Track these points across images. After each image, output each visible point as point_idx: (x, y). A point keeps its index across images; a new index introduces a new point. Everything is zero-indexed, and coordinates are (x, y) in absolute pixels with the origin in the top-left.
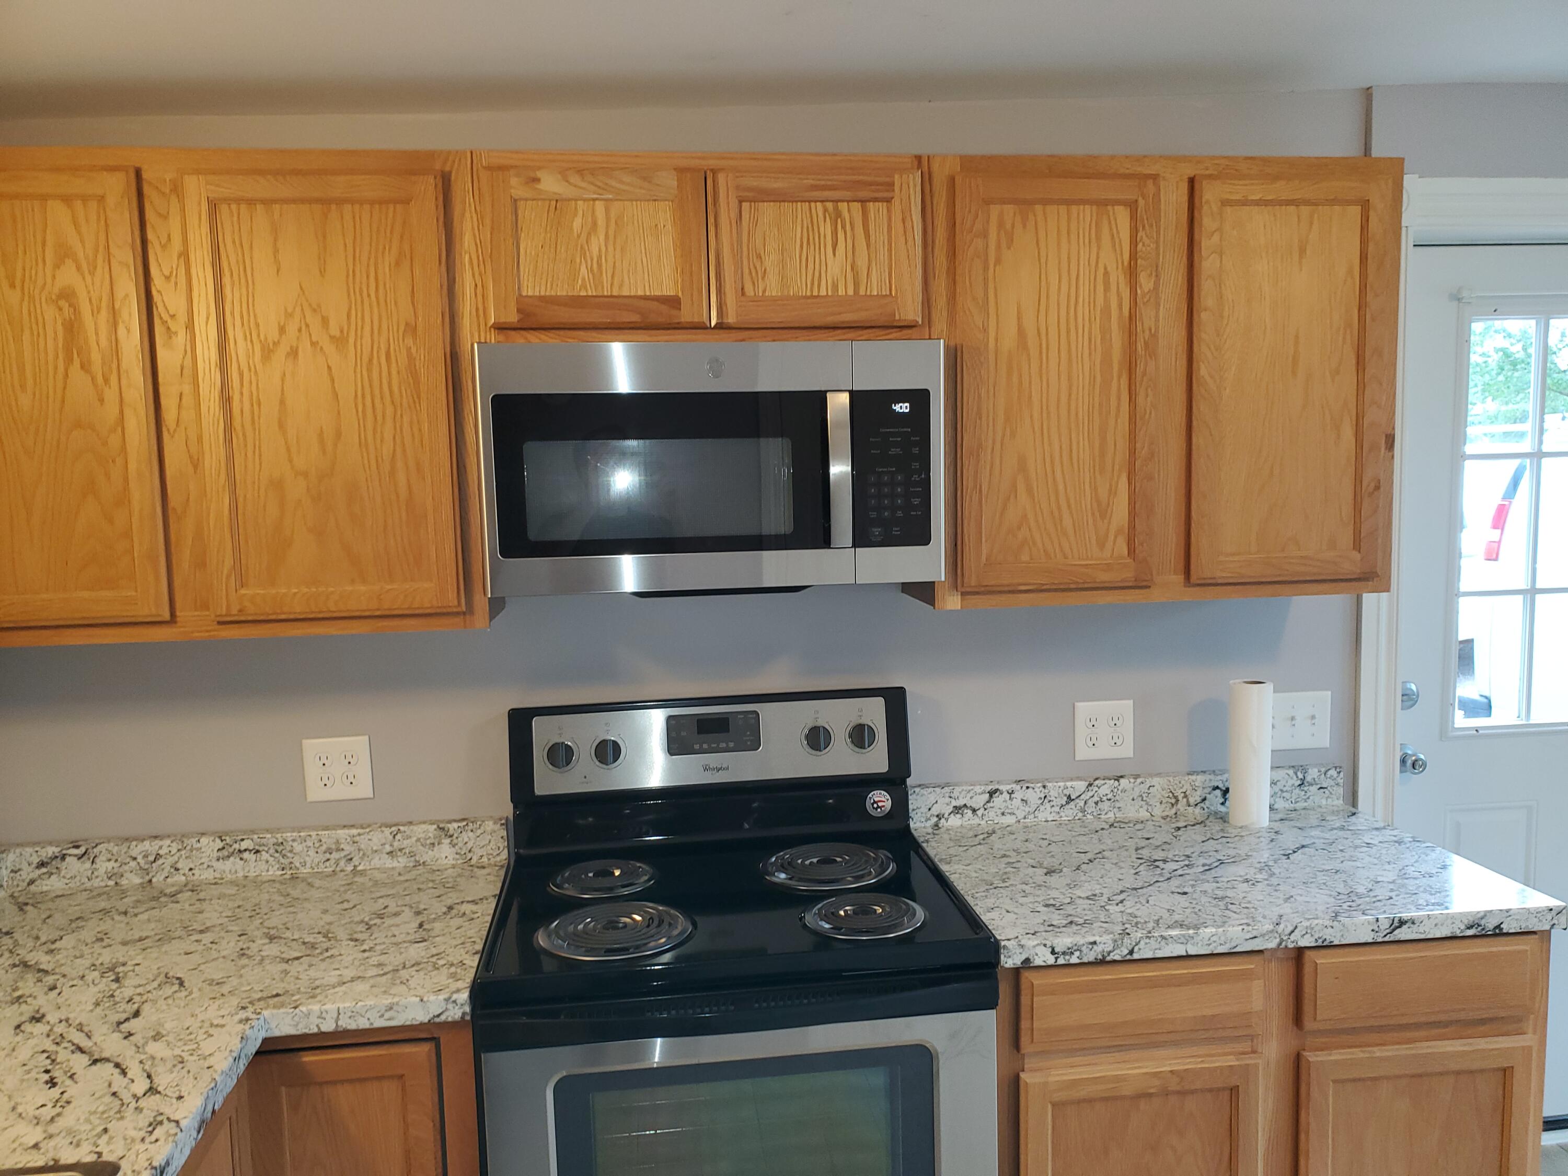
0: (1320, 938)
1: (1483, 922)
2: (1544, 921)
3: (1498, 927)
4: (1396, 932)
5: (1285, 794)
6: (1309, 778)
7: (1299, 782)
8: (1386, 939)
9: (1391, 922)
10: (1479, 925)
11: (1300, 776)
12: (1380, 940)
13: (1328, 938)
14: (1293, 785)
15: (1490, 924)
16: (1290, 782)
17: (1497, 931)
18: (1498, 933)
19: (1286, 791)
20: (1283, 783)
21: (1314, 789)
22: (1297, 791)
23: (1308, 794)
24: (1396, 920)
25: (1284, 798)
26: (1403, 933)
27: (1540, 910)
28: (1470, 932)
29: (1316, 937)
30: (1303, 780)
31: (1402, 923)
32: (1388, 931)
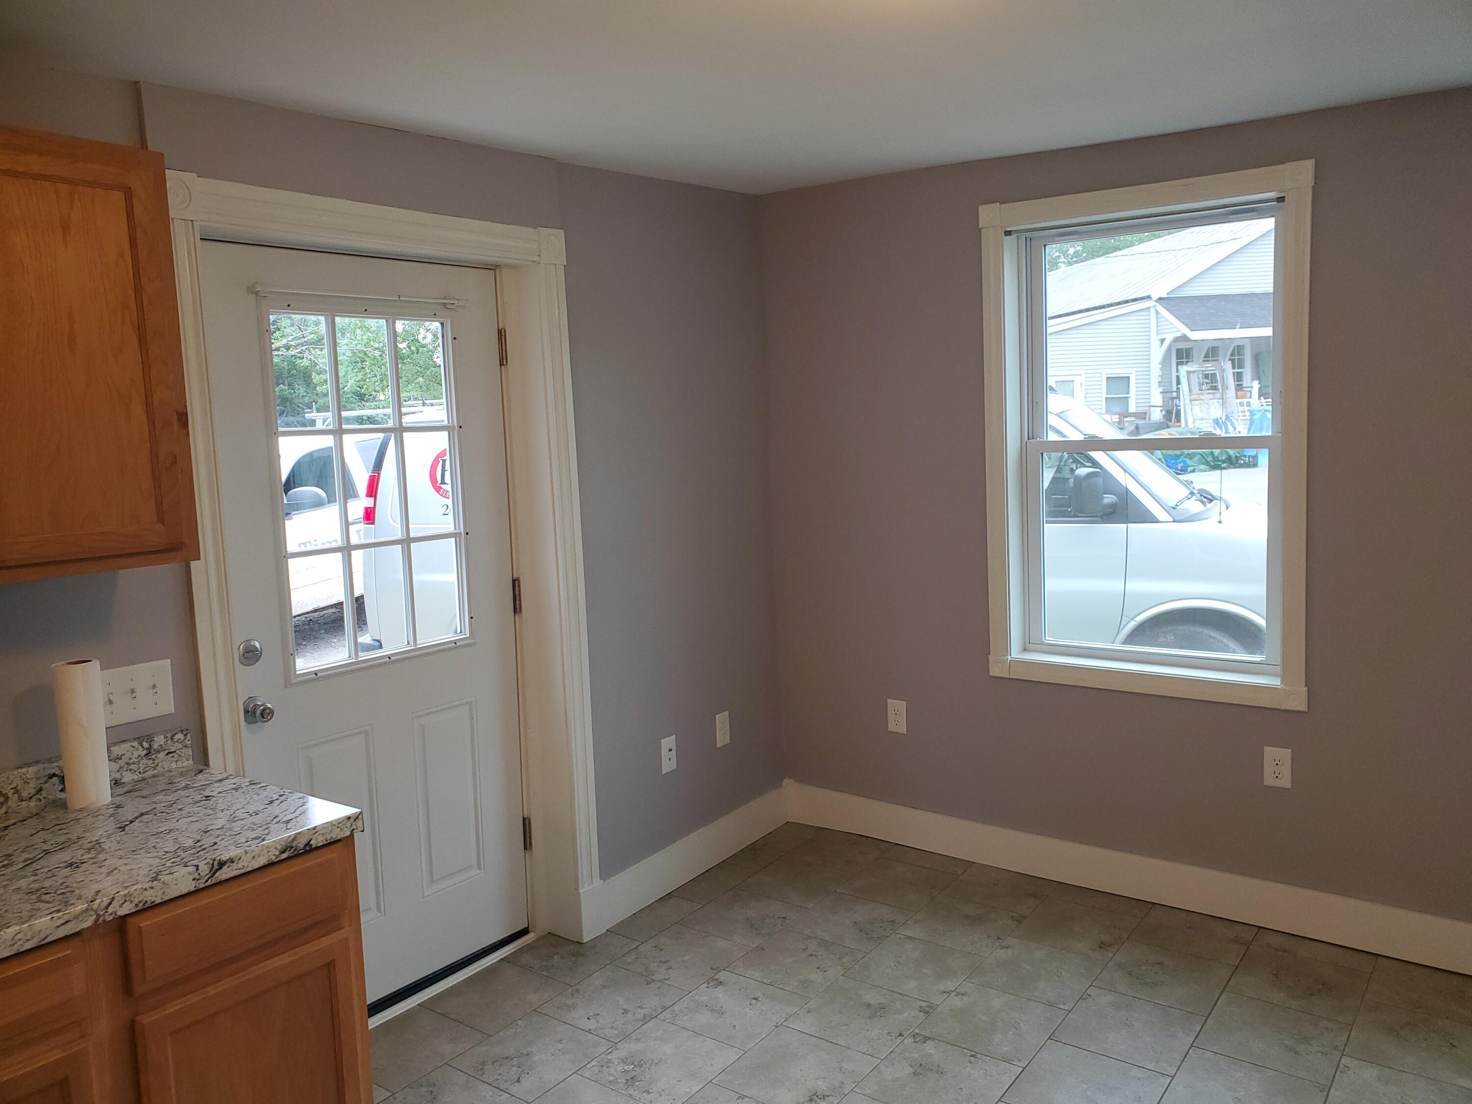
0: (140, 902)
1: (294, 844)
2: (345, 829)
3: (308, 844)
4: (217, 874)
5: (131, 767)
6: (156, 746)
7: (145, 752)
8: (208, 883)
9: (211, 866)
10: (292, 848)
11: (146, 745)
12: (202, 886)
13: (148, 899)
14: (139, 756)
15: (301, 843)
16: (136, 754)
17: (307, 848)
18: (310, 849)
19: (133, 763)
20: (128, 756)
21: (162, 755)
22: (145, 761)
23: (156, 762)
24: (216, 863)
25: (131, 770)
26: (225, 873)
27: (340, 821)
28: (284, 856)
29: (136, 901)
30: (149, 749)
31: (221, 864)
32: (209, 876)
